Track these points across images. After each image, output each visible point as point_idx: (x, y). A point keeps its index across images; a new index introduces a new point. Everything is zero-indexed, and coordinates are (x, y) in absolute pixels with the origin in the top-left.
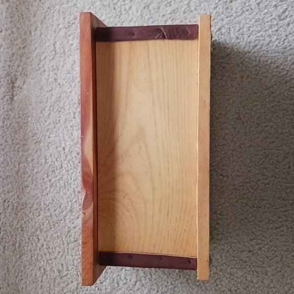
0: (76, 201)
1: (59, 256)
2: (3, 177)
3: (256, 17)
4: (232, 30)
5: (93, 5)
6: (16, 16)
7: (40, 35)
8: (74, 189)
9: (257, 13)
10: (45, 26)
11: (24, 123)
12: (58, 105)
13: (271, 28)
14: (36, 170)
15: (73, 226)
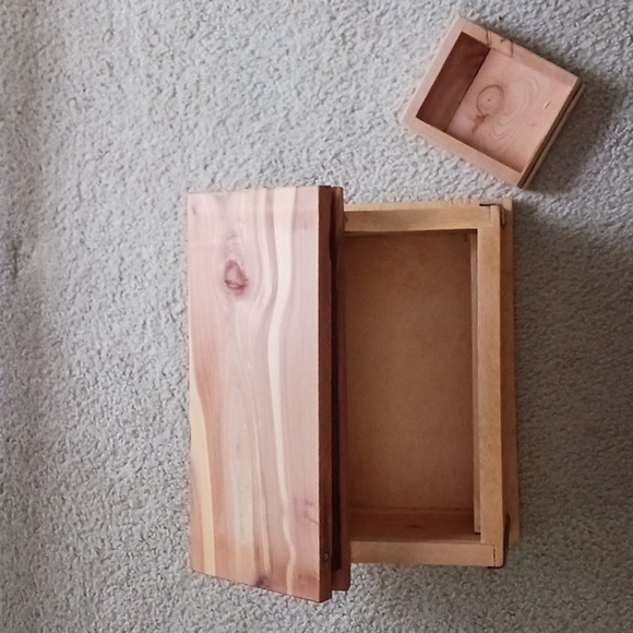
0: (121, 437)
1: (98, 527)
2: (4, 401)
3: (393, 135)
4: (356, 155)
5: (137, 122)
6: (17, 143)
7: (56, 173)
8: (117, 416)
9: (393, 129)
10: (62, 157)
11: (35, 313)
12: (87, 282)
13: (416, 151)
14: (55, 388)
15: (118, 476)
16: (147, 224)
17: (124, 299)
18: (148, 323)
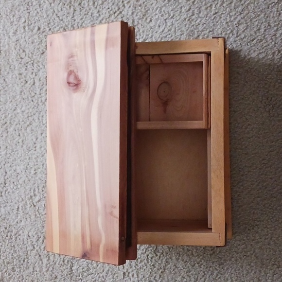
16: (20, 153)
17: (7, 195)
18: (20, 208)
